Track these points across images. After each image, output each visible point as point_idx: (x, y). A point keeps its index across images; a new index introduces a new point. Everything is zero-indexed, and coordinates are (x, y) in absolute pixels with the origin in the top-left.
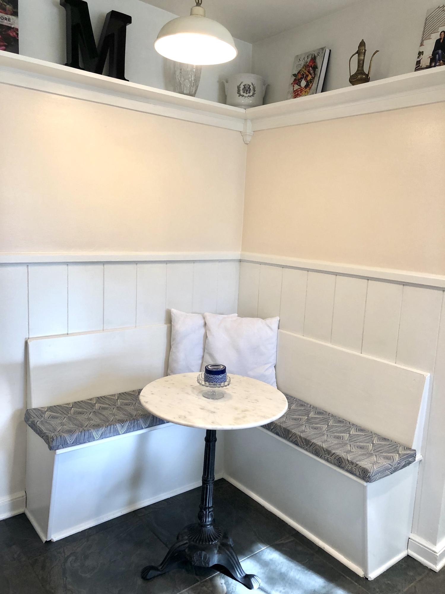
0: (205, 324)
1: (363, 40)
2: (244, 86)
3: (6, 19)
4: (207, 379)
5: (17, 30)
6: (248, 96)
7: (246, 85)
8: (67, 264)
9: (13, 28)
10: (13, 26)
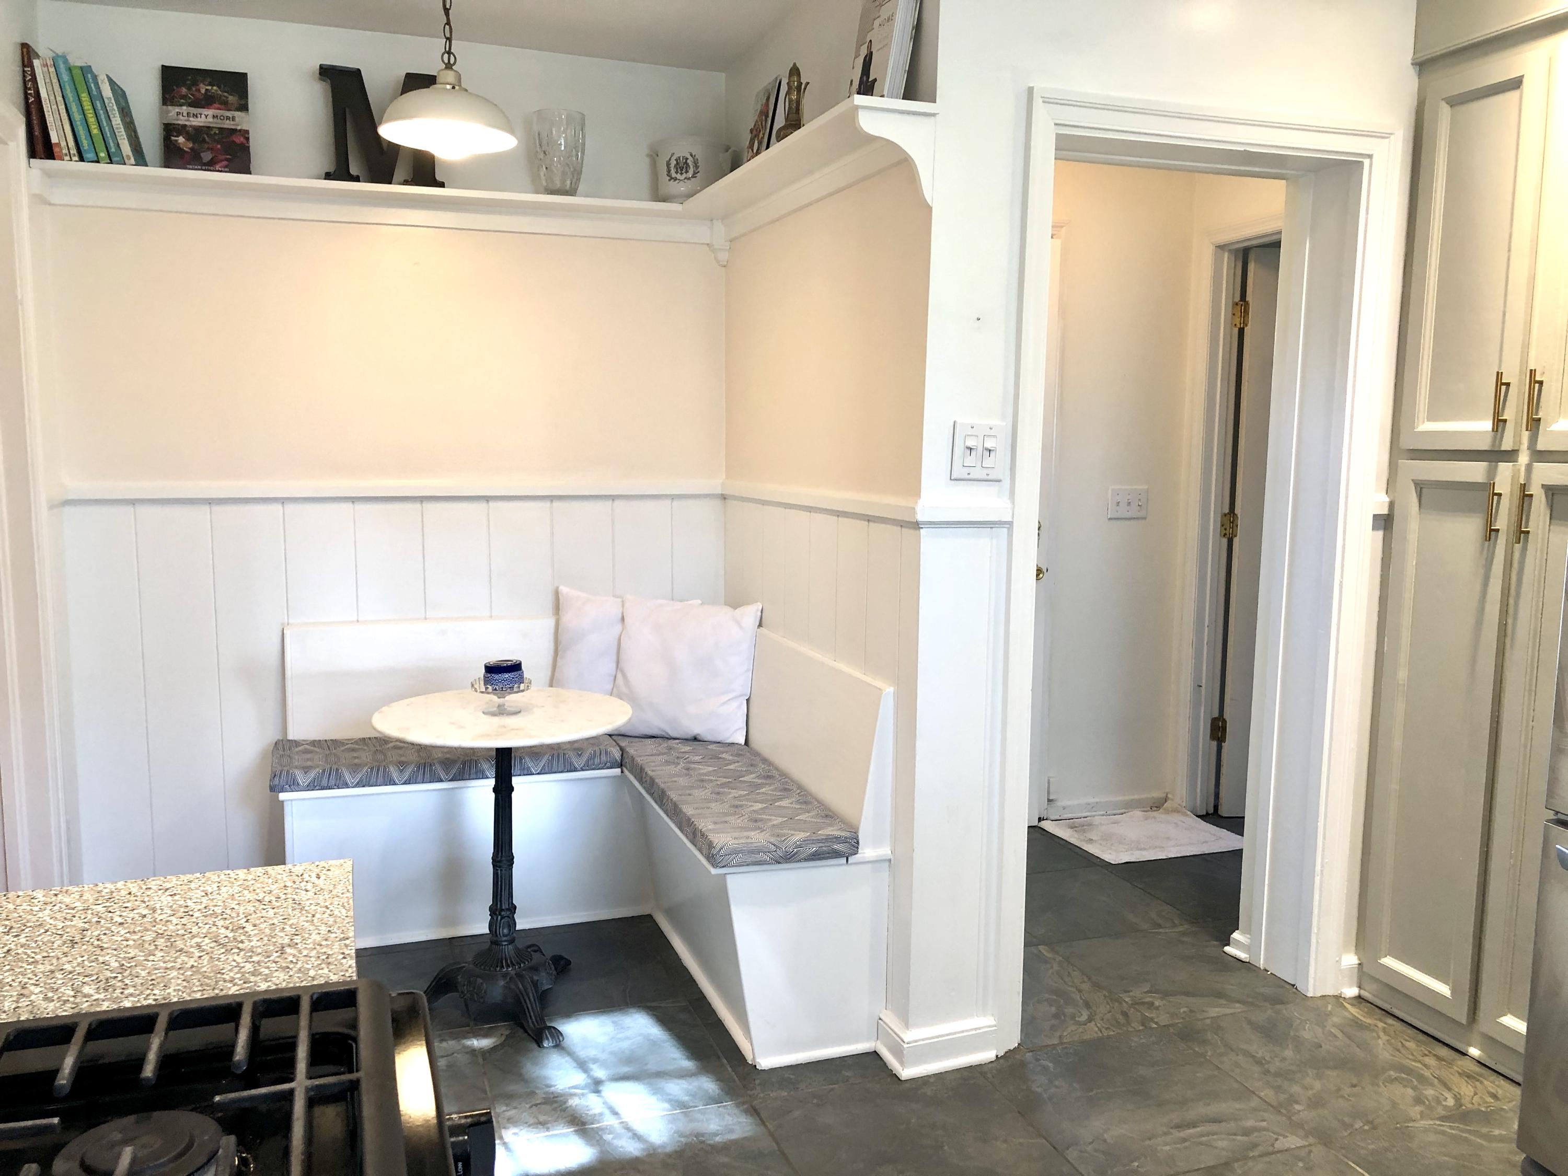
0: (623, 619)
1: (795, 64)
2: (676, 160)
3: (228, 118)
4: (487, 681)
5: (247, 132)
6: (685, 178)
7: (679, 158)
8: (353, 500)
9: (240, 130)
10: (239, 128)
